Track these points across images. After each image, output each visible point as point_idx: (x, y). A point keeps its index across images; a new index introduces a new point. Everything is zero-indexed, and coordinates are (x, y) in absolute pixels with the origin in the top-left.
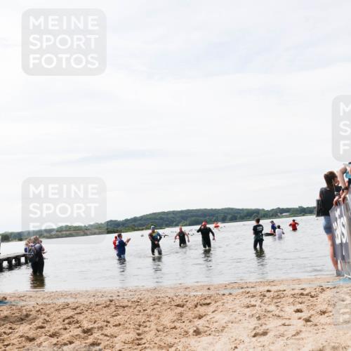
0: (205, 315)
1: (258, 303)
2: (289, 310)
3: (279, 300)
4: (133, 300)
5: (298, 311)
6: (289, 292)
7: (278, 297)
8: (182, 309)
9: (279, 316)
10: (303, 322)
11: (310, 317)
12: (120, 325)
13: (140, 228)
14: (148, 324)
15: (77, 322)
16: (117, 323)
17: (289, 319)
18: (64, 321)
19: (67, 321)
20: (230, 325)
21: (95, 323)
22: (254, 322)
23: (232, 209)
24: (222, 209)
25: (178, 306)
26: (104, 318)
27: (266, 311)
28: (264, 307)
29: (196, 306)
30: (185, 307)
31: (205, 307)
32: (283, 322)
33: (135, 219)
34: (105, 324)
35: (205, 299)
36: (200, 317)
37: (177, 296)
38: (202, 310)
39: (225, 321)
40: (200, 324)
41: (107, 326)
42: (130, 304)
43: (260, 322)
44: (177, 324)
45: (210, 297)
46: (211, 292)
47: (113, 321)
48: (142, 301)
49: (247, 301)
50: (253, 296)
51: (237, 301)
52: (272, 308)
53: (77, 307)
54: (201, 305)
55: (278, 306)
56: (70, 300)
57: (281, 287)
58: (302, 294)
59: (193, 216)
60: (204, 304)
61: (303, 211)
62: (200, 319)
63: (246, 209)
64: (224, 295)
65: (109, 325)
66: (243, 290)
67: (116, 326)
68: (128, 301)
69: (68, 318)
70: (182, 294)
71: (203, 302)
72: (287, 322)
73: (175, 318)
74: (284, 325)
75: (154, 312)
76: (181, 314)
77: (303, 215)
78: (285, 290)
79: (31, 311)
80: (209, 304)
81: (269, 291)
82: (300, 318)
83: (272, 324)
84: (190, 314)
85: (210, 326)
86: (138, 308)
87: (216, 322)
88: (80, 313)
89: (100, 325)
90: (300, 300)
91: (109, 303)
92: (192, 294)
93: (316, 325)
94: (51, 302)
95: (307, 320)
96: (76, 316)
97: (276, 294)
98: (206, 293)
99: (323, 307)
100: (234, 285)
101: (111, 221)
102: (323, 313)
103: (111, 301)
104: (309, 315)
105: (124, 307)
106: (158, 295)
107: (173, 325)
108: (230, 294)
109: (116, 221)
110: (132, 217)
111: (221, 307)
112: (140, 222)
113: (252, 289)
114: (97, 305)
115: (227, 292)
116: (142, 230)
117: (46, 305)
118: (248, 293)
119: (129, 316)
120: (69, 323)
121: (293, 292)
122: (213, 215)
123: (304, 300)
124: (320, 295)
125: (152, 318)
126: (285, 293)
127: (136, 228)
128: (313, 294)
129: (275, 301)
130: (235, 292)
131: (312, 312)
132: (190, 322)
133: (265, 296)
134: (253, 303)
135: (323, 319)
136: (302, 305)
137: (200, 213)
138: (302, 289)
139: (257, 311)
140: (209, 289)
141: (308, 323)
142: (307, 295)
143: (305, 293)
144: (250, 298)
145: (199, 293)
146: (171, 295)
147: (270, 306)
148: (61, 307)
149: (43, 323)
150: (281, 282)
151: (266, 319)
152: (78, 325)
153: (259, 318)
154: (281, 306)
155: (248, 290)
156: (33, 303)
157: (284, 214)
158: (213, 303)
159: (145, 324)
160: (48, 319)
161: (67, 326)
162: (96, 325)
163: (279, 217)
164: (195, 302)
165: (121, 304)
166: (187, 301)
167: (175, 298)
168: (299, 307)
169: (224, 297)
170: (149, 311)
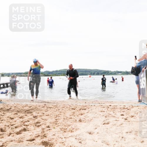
0: (84, 114)
1: (106, 110)
2: (119, 114)
3: (114, 110)
4: (54, 105)
5: (122, 115)
6: (118, 107)
7: (114, 108)
8: (75, 110)
9: (114, 117)
10: (124, 120)
11: (127, 118)
12: (48, 115)
13: (59, 75)
14: (60, 116)
15: (31, 113)
16: (47, 114)
17: (118, 118)
18: (25, 112)
19: (27, 112)
20: (94, 118)
21: (38, 113)
22: (104, 118)
23: (98, 70)
24: (94, 70)
25: (73, 109)
26: (42, 112)
27: (109, 114)
28: (108, 112)
29: (80, 110)
30: (76, 110)
31: (84, 110)
32: (116, 119)
33: (57, 71)
34: (43, 114)
35: (84, 107)
36: (82, 114)
37: (72, 105)
38: (82, 111)
39: (92, 117)
40: (82, 117)
41: (43, 115)
42: (53, 107)
43: (106, 118)
44: (72, 117)
45: (86, 106)
46: (86, 104)
47: (46, 113)
48: (58, 106)
49: (101, 109)
50: (104, 107)
51: (97, 109)
52: (112, 113)
53: (31, 106)
54: (82, 109)
55: (114, 112)
56: (28, 103)
57: (116, 105)
58: (124, 108)
59: (81, 71)
60: (84, 109)
61: (127, 73)
62: (81, 115)
63: (104, 70)
64: (92, 106)
65: (44, 115)
66: (100, 104)
67: (47, 115)
68: (52, 105)
69: (27, 111)
70: (74, 104)
71: (83, 108)
72: (117, 119)
73: (71, 114)
74: (116, 120)
75: (63, 111)
76: (74, 113)
77: (127, 75)
78: (117, 106)
79: (12, 106)
80: (85, 109)
81: (110, 106)
82: (123, 118)
83: (111, 120)
84: (77, 113)
85: (86, 118)
86: (56, 109)
87: (88, 117)
88: (32, 109)
89: (40, 115)
90: (123, 111)
91: (44, 105)
92: (79, 104)
93: (129, 121)
94: (20, 103)
95: (126, 119)
96: (30, 110)
97: (113, 107)
98: (84, 104)
99: (133, 114)
100: (96, 102)
101: (47, 71)
102: (132, 116)
103: (45, 105)
104: (127, 117)
105: (50, 108)
106: (64, 104)
107: (70, 117)
108: (94, 106)
109: (48, 71)
110: (56, 70)
111: (91, 111)
112: (59, 72)
113: (104, 104)
114: (39, 106)
115: (93, 105)
116: (59, 76)
117: (18, 104)
118: (102, 106)
119: (52, 112)
120: (28, 113)
121: (120, 107)
122: (89, 72)
123: (125, 110)
124: (132, 109)
125: (62, 113)
126: (117, 107)
127: (57, 75)
128: (128, 108)
129: (113, 110)
130: (96, 105)
131: (128, 116)
132: (78, 116)
133: (109, 108)
134: (104, 110)
135: (132, 119)
136: (124, 112)
137: (84, 71)
138: (124, 106)
139: (105, 114)
140: (86, 103)
141: (126, 120)
142: (126, 108)
143: (125, 107)
144: (102, 108)
145: (82, 104)
146: (70, 104)
147: (111, 112)
148: (24, 106)
149: (17, 112)
150: (116, 102)
151: (109, 117)
152: (31, 114)
153: (106, 117)
154: (115, 112)
155: (102, 104)
156: (13, 103)
157: (119, 74)
158: (87, 109)
159: (59, 116)
160: (19, 110)
161: (27, 114)
162: (38, 115)
163: (117, 75)
164: (80, 108)
165: (49, 107)
166: (76, 107)
167: (71, 106)
168: (123, 113)
169: (92, 107)
170: (60, 110)
